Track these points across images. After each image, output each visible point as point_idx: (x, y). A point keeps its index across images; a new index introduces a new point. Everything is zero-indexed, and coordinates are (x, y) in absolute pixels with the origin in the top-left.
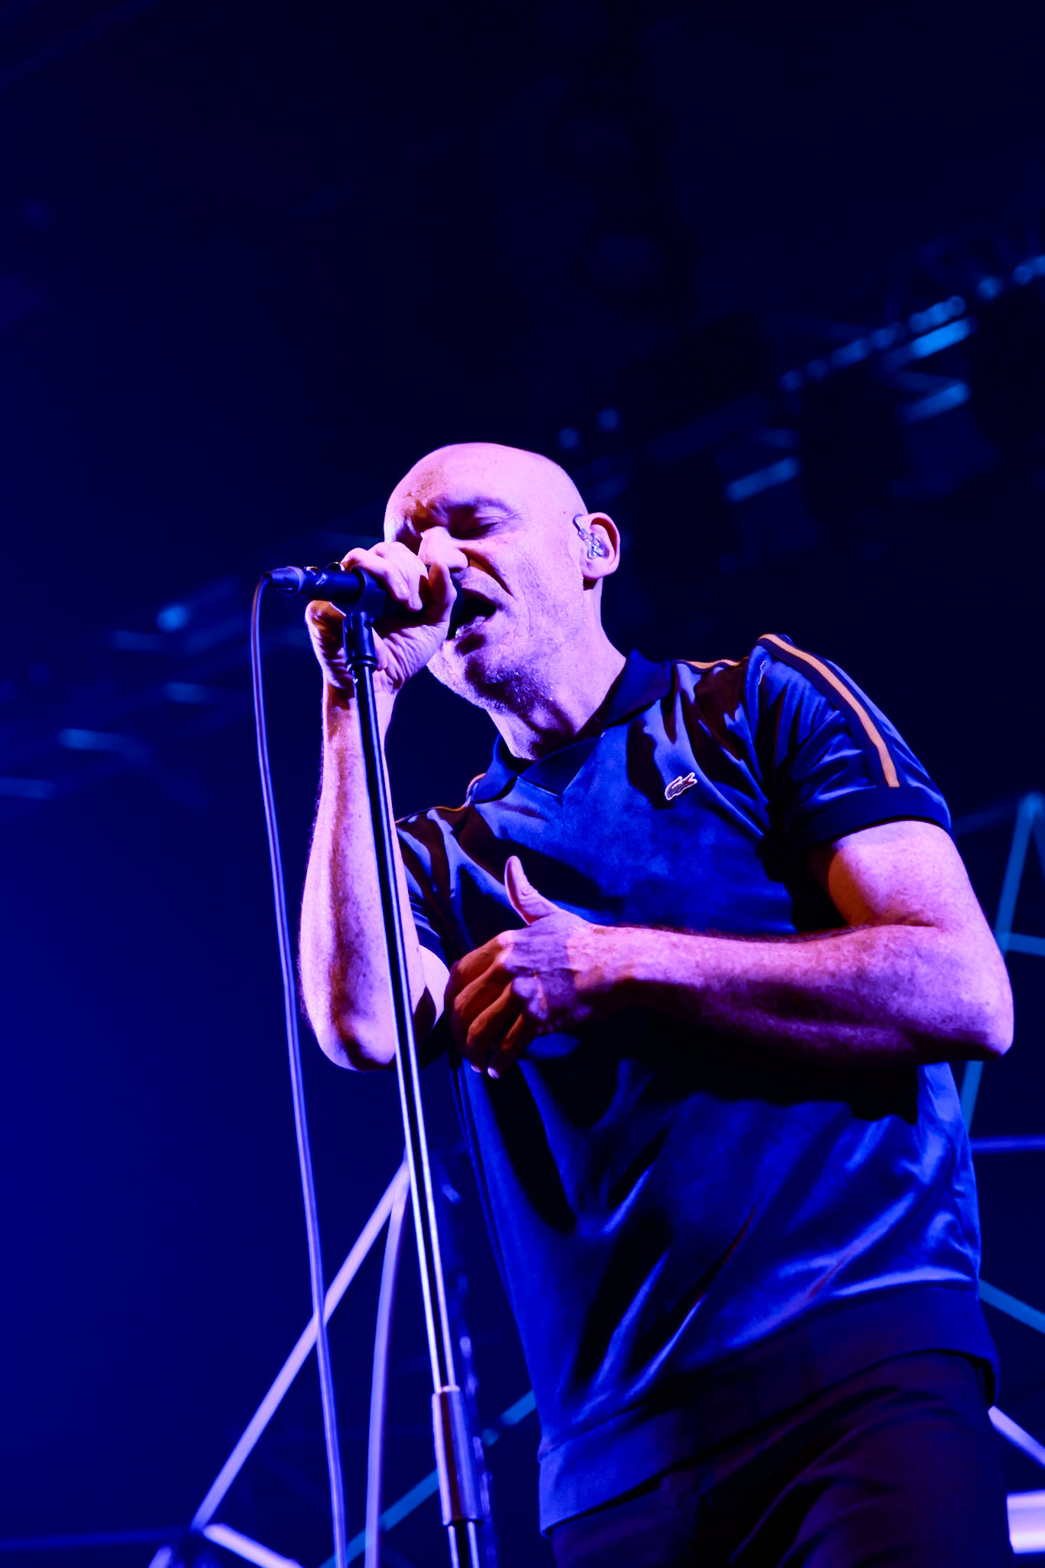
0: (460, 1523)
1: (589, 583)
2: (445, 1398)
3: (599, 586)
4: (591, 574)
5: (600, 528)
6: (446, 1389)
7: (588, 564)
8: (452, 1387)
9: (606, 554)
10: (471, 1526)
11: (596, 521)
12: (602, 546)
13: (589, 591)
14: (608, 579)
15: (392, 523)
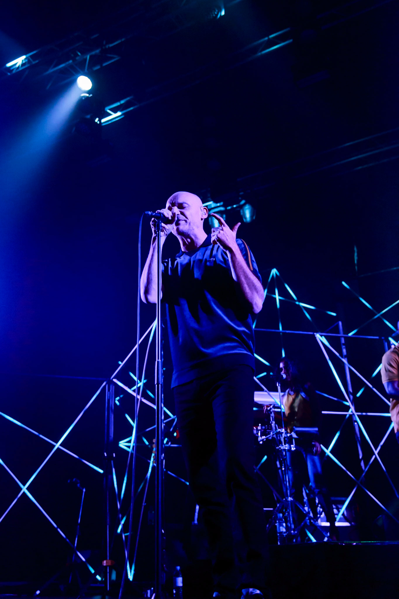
0: (158, 384)
1: (202, 219)
2: (158, 362)
3: (203, 220)
4: (202, 218)
5: (205, 210)
6: (158, 360)
7: (202, 216)
8: (160, 360)
9: (205, 214)
10: (160, 385)
11: (204, 208)
12: (205, 213)
13: (201, 221)
14: (205, 219)
15: (168, 205)
